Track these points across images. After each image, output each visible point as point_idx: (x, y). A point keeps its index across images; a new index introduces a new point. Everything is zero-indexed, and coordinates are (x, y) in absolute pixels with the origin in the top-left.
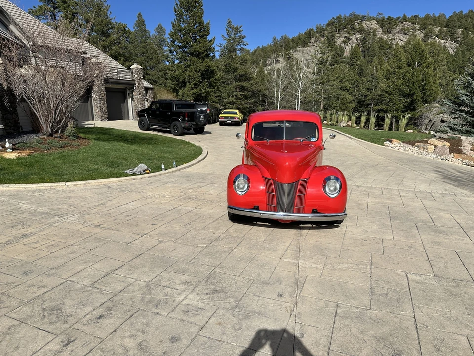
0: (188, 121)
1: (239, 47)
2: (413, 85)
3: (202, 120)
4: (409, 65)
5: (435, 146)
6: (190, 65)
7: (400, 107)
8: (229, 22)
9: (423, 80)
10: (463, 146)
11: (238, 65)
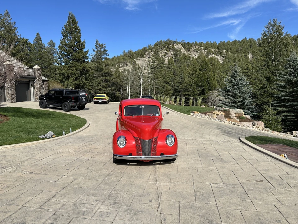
0: (74, 102)
1: (104, 57)
2: (203, 81)
3: (84, 101)
4: (200, 70)
5: (217, 115)
6: (72, 66)
7: (197, 93)
8: (97, 42)
9: (208, 78)
10: (231, 114)
11: (104, 67)
